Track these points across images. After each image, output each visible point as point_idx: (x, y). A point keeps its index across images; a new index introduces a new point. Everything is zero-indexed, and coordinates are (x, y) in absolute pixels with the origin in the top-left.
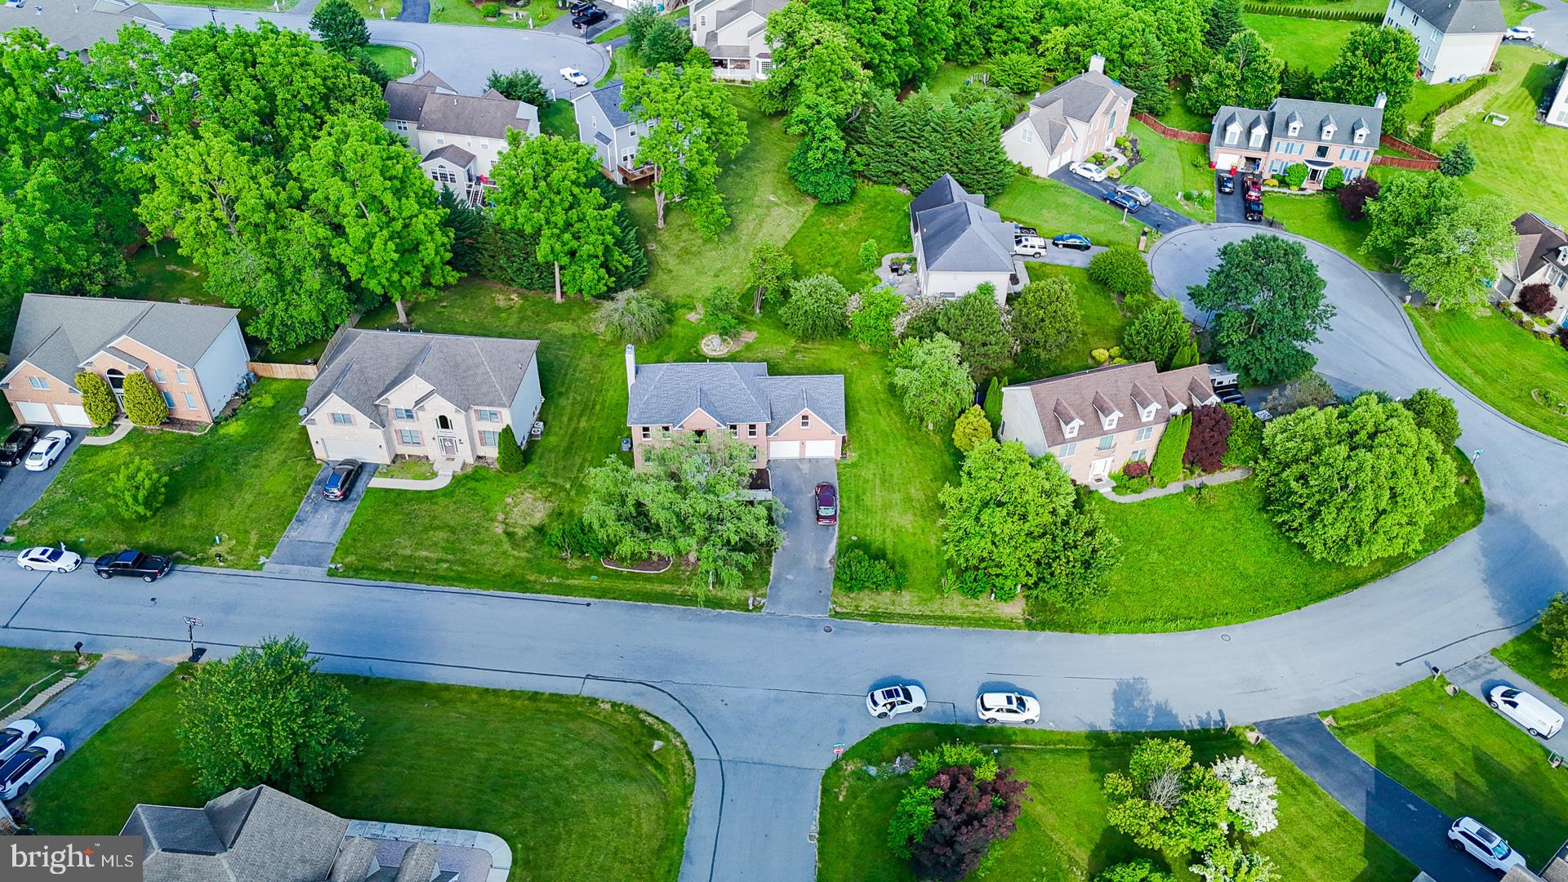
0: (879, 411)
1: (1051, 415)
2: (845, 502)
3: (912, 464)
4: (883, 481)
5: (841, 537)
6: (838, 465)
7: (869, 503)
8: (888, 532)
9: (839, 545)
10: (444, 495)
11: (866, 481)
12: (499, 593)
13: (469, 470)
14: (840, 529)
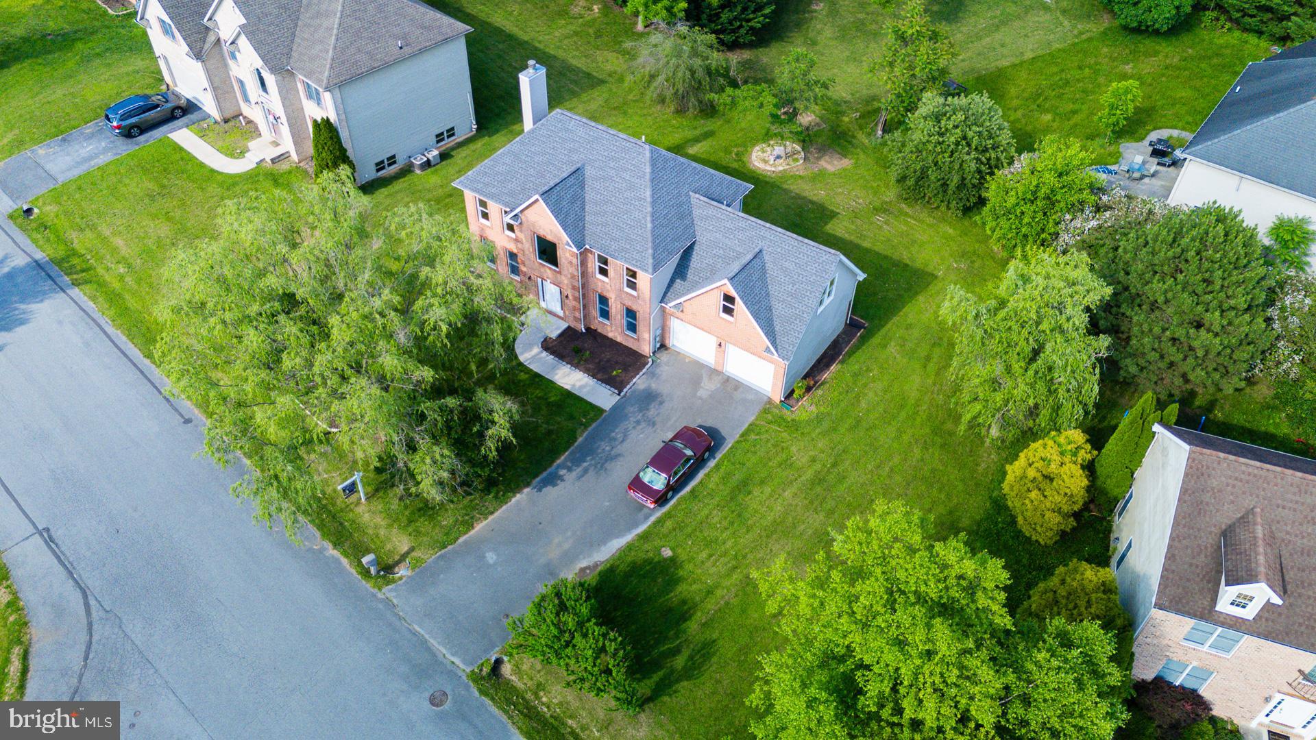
0: (928, 358)
1: (1209, 539)
2: (715, 478)
3: (898, 478)
4: (819, 480)
5: (645, 537)
6: (766, 411)
7: (754, 505)
8: (736, 577)
9: (629, 547)
10: (221, 185)
11: (787, 464)
12: (122, 339)
13: (284, 166)
14: (660, 522)
